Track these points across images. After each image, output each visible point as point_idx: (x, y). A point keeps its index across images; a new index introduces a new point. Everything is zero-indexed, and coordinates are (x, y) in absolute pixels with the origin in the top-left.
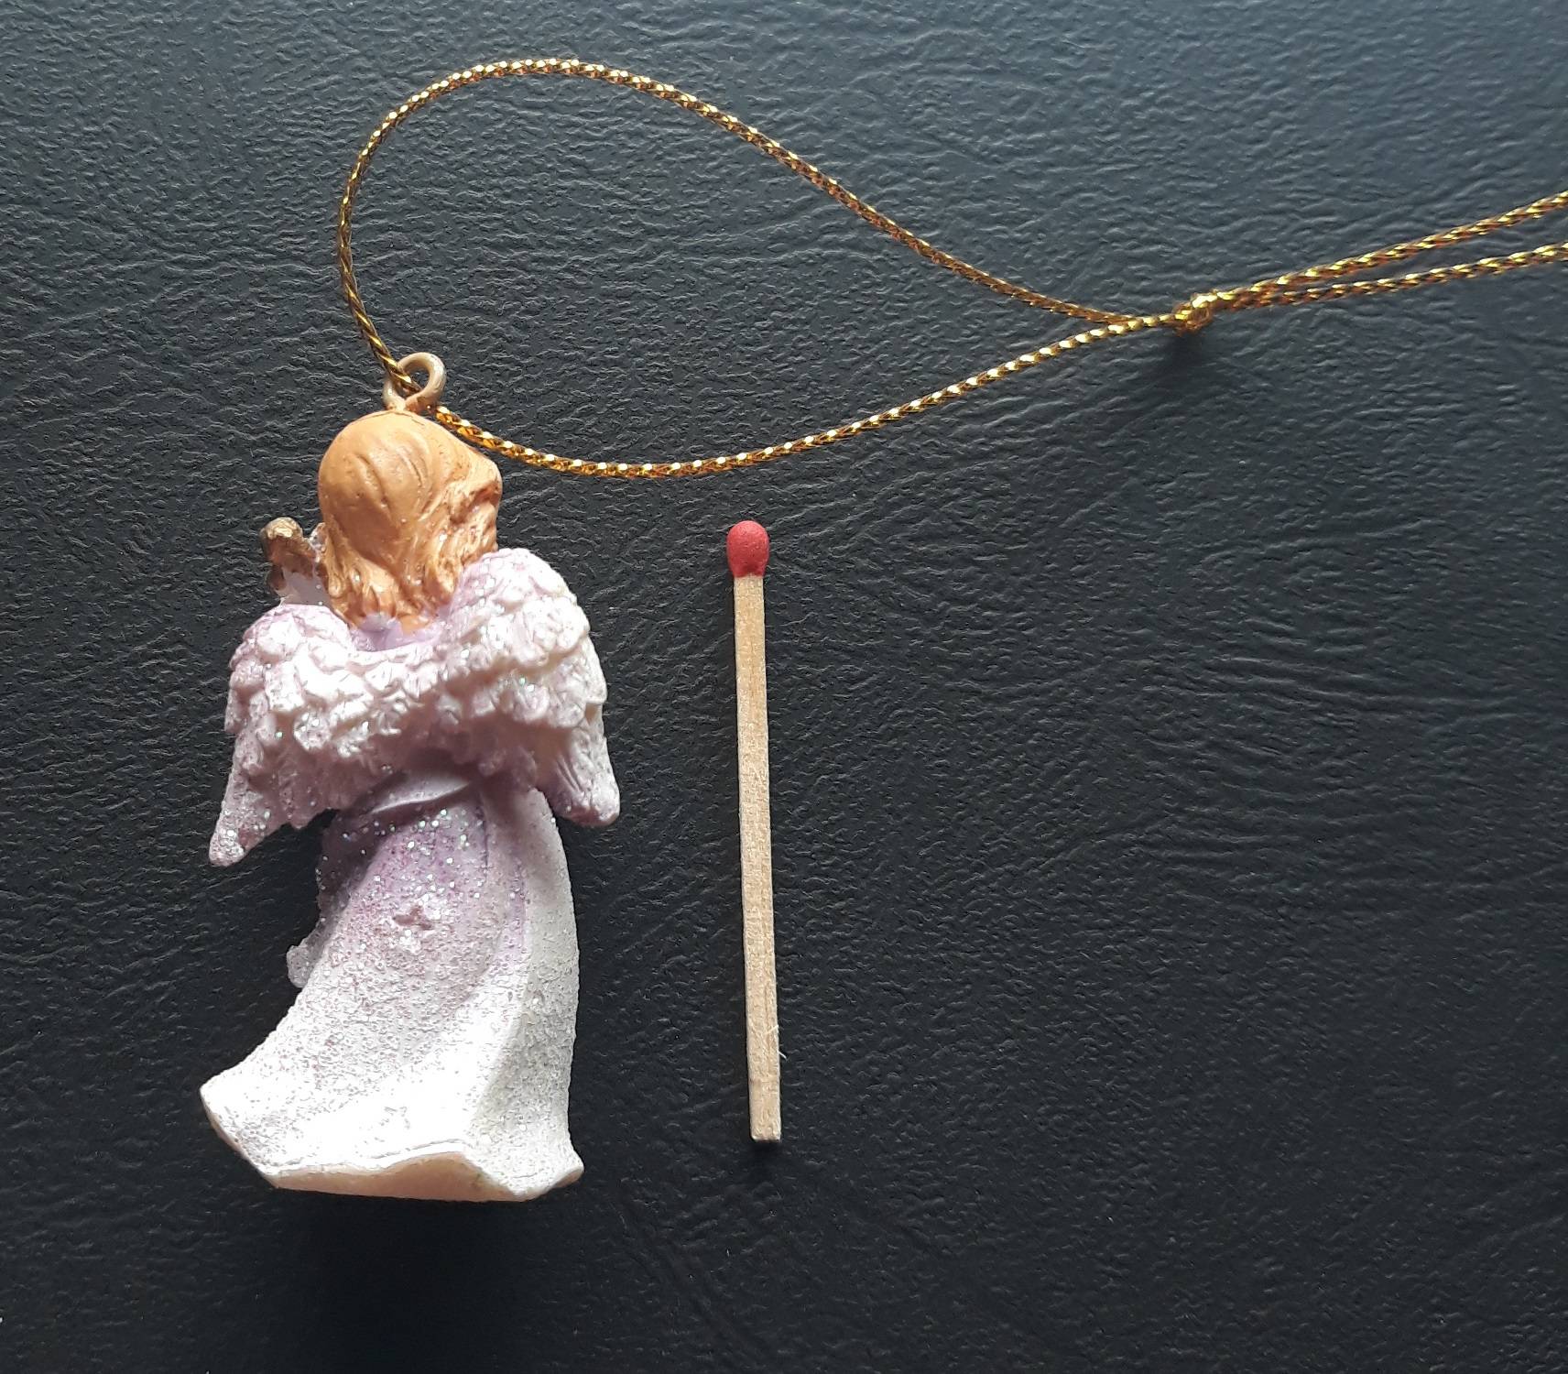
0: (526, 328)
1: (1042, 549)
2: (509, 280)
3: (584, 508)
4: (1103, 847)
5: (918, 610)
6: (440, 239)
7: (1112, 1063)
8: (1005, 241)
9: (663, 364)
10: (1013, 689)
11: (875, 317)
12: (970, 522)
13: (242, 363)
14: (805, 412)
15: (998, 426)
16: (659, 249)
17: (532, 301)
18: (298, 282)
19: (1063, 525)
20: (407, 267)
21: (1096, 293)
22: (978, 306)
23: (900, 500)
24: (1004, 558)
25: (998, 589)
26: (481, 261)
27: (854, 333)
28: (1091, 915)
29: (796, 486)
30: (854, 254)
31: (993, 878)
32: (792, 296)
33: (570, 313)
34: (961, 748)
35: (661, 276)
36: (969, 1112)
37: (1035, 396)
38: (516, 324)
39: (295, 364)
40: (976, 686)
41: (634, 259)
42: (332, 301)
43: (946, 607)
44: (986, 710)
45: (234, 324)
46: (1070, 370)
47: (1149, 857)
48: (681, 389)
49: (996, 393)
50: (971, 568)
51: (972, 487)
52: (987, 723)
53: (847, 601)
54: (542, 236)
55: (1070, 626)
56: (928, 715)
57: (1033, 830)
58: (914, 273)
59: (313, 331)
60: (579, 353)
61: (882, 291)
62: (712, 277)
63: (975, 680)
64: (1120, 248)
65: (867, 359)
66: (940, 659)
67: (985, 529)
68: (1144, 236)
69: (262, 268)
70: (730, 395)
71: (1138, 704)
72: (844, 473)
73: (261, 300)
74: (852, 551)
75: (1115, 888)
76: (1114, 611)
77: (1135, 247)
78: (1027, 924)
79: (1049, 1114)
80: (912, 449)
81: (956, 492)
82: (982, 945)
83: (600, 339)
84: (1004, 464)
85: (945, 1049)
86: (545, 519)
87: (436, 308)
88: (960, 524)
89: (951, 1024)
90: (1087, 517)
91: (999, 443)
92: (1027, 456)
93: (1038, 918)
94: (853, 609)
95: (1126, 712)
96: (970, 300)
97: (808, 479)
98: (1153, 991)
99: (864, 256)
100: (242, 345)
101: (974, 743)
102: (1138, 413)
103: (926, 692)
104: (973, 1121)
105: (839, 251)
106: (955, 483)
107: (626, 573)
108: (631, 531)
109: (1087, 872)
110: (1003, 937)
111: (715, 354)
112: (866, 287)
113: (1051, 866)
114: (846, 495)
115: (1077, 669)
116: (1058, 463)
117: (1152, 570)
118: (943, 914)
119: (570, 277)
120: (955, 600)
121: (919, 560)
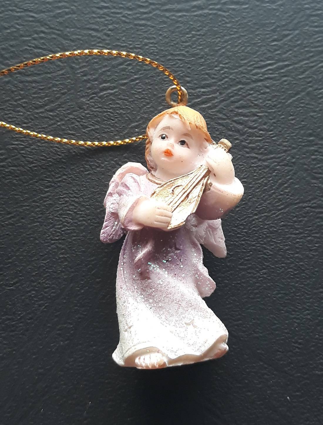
0: (108, 35)
1: (279, 111)
2: (103, 20)
3: (128, 96)
4: (297, 208)
5: (238, 131)
6: (79, 5)
7: (298, 278)
8: (270, 9)
9: (155, 49)
10: (269, 157)
11: (226, 34)
12: (256, 102)
13: (12, 46)
14: (202, 65)
15: (266, 71)
16: (154, 10)
17: (110, 27)
18: (31, 19)
19: (287, 104)
20: (68, 15)
21: (300, 27)
22: (261, 31)
23: (233, 95)
24: (267, 114)
25: (264, 124)
26: (94, 12)
27: (219, 39)
28: (292, 230)
29: (199, 90)
30: (220, 13)
31: (260, 218)
32: (199, 26)
33: (124, 31)
34: (251, 176)
35: (155, 19)
36: (251, 293)
37: (278, 61)
38: (106, 34)
39: (30, 46)
40: (257, 156)
41: (145, 13)
42: (42, 26)
43: (247, 130)
44: (259, 163)
45: (9, 33)
46: (291, 52)
47: (312, 212)
48: (161, 57)
49: (265, 60)
50: (255, 118)
51: (257, 91)
52: (260, 168)
53: (215, 128)
54: (115, 5)
55: (288, 136)
56: (241, 165)
57: (274, 203)
58: (239, 20)
59: (36, 36)
60: (126, 44)
61: (228, 25)
62: (171, 20)
63: (256, 154)
64: (308, 12)
65: (223, 48)
66: (245, 147)
67: (261, 105)
68: (316, 8)
69: (19, 14)
70: (178, 59)
71: (310, 162)
72: (215, 86)
73: (19, 25)
74: (217, 112)
75: (301, 221)
76: (302, 132)
77: (313, 11)
78: (271, 233)
79: (277, 294)
80: (238, 78)
81: (252, 92)
82: (256, 239)
83: (134, 40)
84: (268, 83)
85: (243, 273)
86: (114, 100)
87: (79, 28)
88: (253, 103)
89: (245, 265)
90: (295, 101)
91: (266, 76)
92: (275, 81)
93: (275, 231)
94: (216, 131)
95: (306, 165)
96: (258, 29)
97: (203, 88)
98: (312, 255)
99: (223, 14)
100: (12, 40)
101: (255, 174)
102: (313, 67)
103: (240, 158)
104: (252, 296)
105: (215, 12)
106: (252, 89)
107: (142, 118)
108: (144, 105)
109: (291, 216)
110: (263, 237)
111: (173, 46)
112: (223, 24)
113: (280, 214)
114: (215, 93)
115: (290, 150)
116: (286, 83)
117: (316, 118)
118: (243, 229)
119: (124, 19)
120: (250, 128)
121: (239, 115)
